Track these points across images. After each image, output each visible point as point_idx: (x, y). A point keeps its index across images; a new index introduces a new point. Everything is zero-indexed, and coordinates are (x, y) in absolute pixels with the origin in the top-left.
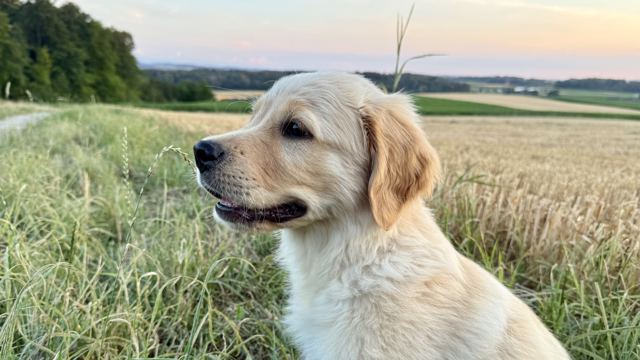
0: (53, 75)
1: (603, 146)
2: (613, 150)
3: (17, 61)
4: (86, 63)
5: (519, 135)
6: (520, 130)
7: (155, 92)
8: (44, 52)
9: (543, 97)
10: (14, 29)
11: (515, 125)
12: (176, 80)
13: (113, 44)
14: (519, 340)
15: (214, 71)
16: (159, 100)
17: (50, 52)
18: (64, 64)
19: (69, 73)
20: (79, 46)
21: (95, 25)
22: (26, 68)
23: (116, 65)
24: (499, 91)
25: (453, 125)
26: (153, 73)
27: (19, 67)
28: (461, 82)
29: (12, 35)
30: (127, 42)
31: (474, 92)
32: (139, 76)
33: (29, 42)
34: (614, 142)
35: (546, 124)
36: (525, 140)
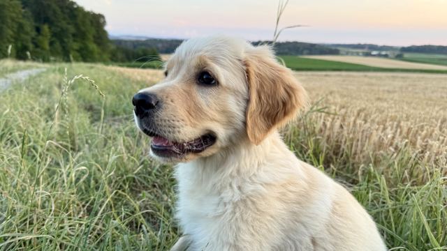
0: (51, 44)
1: (433, 92)
2: (439, 95)
3: (27, 33)
4: (74, 35)
5: (372, 85)
6: (374, 81)
7: (120, 55)
8: (46, 28)
9: (391, 58)
10: (25, 12)
11: (371, 78)
12: (135, 47)
13: (92, 22)
14: (340, 216)
15: (161, 41)
16: (123, 61)
17: (50, 28)
18: (59, 36)
19: (62, 42)
20: (69, 24)
21: (80, 10)
22: (33, 39)
23: (94, 37)
24: (361, 54)
25: (327, 78)
26: (119, 42)
27: (29, 38)
28: (333, 48)
29: (24, 16)
30: (102, 20)
31: (342, 55)
32: (109, 44)
33: (36, 21)
34: (440, 90)
35: (393, 77)
36: (376, 88)
